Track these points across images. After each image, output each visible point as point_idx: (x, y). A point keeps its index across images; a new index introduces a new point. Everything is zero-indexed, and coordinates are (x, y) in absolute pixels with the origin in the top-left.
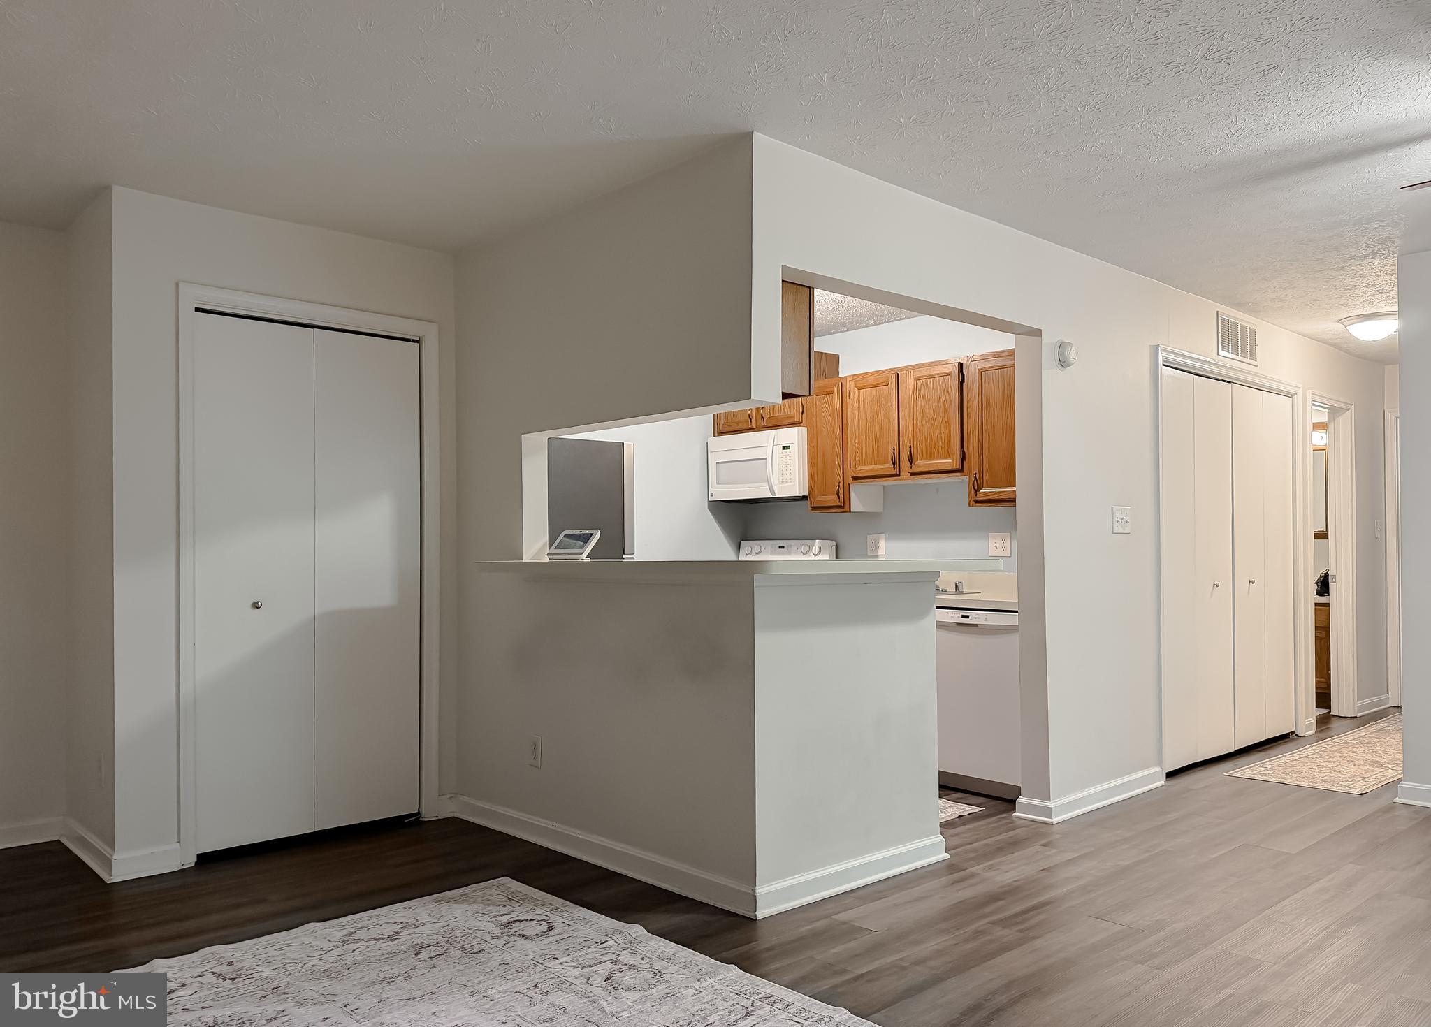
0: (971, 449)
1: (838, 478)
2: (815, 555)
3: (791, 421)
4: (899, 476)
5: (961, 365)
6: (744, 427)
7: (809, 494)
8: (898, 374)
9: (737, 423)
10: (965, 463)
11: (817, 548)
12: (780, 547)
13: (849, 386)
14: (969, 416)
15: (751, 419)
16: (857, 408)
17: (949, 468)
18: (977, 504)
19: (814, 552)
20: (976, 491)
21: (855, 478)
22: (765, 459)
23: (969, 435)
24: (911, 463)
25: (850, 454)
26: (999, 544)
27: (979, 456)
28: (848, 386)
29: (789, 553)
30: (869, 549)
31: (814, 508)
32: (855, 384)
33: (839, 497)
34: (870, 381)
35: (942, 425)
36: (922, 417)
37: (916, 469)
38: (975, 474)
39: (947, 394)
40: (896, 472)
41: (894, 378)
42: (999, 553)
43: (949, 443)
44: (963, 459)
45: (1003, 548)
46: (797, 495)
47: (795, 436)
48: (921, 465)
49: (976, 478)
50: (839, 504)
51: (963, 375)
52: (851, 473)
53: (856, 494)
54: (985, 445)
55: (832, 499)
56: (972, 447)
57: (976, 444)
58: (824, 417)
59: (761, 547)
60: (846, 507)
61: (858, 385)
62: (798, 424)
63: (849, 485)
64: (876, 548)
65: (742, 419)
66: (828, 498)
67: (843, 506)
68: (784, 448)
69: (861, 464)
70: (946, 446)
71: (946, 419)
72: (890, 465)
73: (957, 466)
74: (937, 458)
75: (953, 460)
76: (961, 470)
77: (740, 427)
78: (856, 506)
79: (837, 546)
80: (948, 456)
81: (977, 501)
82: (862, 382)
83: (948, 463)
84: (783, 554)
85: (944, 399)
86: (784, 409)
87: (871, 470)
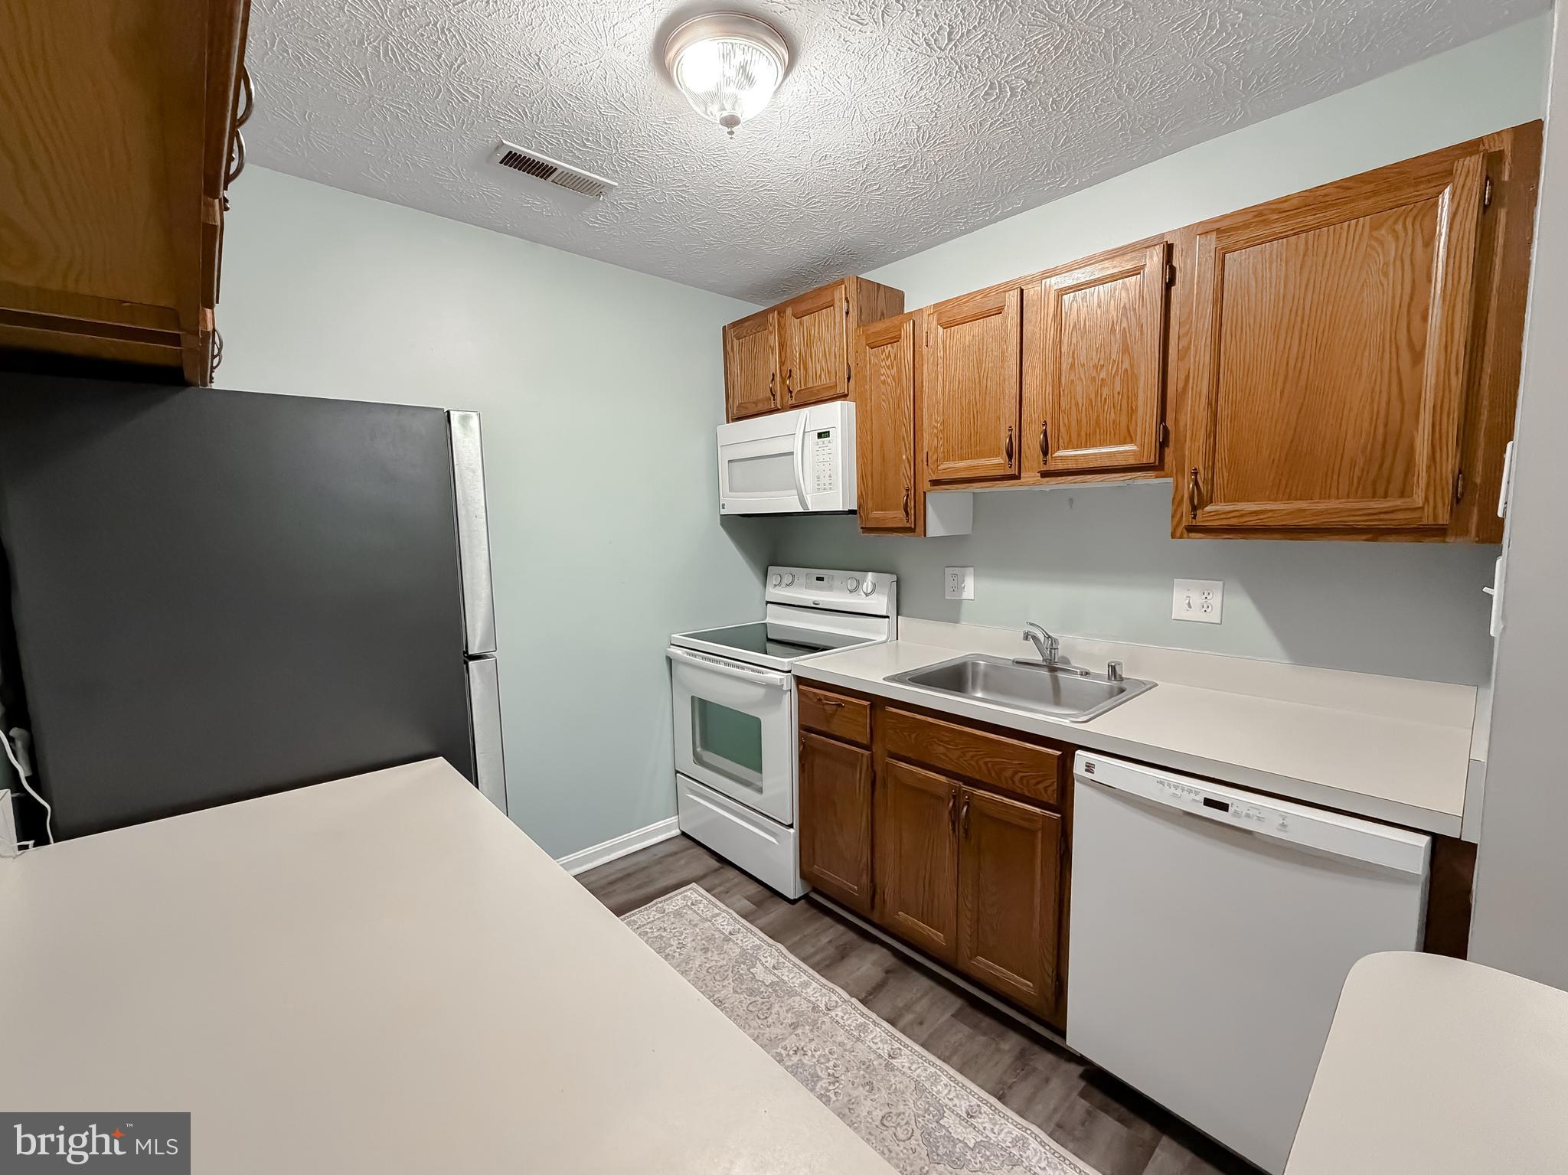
0: (1186, 419)
1: (906, 483)
2: (867, 595)
3: (831, 393)
4: (1018, 477)
5: (1169, 249)
6: (766, 407)
7: (859, 507)
8: (1022, 291)
9: (756, 403)
10: (1169, 452)
11: (870, 583)
12: (818, 579)
13: (929, 325)
14: (1183, 355)
15: (774, 395)
16: (940, 361)
17: (1132, 461)
18: (1192, 535)
19: (865, 591)
20: (1194, 508)
21: (936, 483)
22: (792, 453)
23: (1182, 394)
24: (1045, 453)
25: (927, 441)
26: (1196, 599)
27: (1208, 437)
28: (925, 326)
29: (831, 588)
30: (948, 590)
31: (867, 530)
32: (938, 319)
33: (907, 514)
34: (967, 310)
35: (1118, 379)
36: (1072, 366)
37: (1052, 466)
38: (1196, 474)
39: (1130, 314)
40: (1014, 471)
41: (1012, 298)
42: (1195, 614)
43: (1132, 411)
44: (1163, 444)
45: (1205, 608)
46: (841, 509)
47: (837, 415)
48: (1066, 455)
49: (1196, 483)
50: (908, 525)
51: (1173, 270)
52: (929, 475)
53: (932, 505)
54: (1224, 411)
55: (895, 516)
56: (1191, 416)
57: (1203, 414)
58: (884, 382)
59: (793, 576)
60: (920, 529)
61: (944, 320)
62: (844, 396)
63: (925, 493)
64: (959, 588)
65: (761, 397)
66: (891, 514)
67: (913, 526)
68: (820, 435)
69: (946, 459)
70: (1124, 420)
71: (1126, 365)
72: (1000, 460)
73: (1150, 458)
74: (1101, 445)
75: (1142, 446)
76: (1157, 467)
77: (761, 407)
78: (935, 527)
79: (898, 582)
80: (1129, 438)
81: (1191, 529)
82: (950, 315)
83: (1124, 451)
84: (821, 589)
85: (1125, 324)
86: (820, 376)
87: (966, 469)
